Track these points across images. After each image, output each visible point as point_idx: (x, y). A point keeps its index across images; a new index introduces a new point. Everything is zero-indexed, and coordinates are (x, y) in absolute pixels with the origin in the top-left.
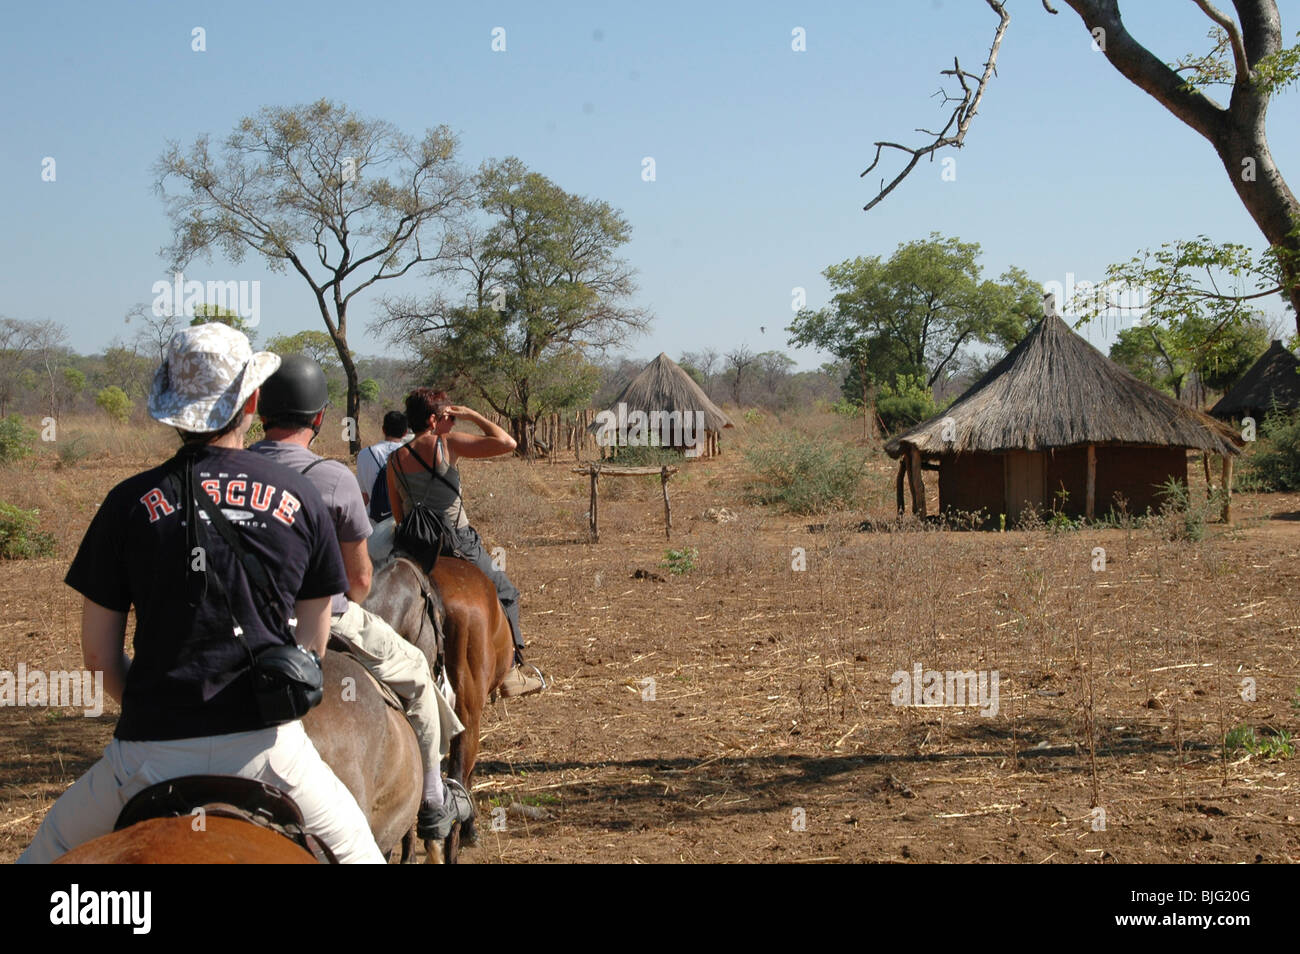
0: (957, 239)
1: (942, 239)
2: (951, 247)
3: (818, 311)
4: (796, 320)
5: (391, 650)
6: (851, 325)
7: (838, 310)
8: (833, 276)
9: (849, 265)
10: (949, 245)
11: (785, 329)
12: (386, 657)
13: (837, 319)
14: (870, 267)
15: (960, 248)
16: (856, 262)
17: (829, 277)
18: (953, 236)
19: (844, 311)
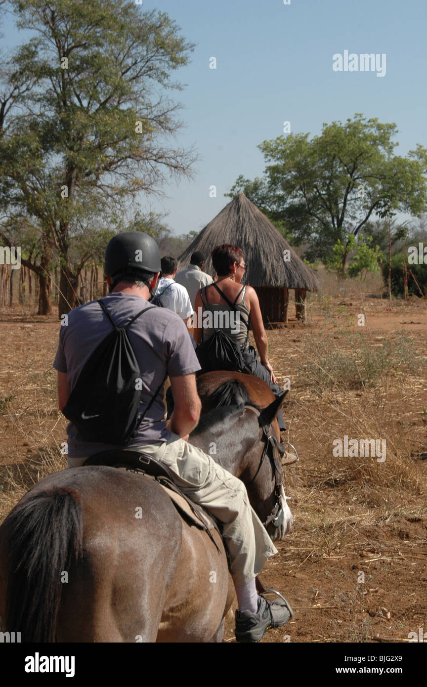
0: (377, 119)
1: (364, 120)
2: (372, 126)
3: (253, 180)
4: (234, 187)
5: (207, 479)
6: (280, 192)
7: (269, 179)
8: (267, 149)
9: (282, 141)
10: (370, 124)
11: (225, 195)
12: (202, 485)
13: (270, 187)
14: (299, 143)
15: (379, 127)
16: (288, 139)
17: (264, 150)
18: (373, 117)
19: (274, 182)
